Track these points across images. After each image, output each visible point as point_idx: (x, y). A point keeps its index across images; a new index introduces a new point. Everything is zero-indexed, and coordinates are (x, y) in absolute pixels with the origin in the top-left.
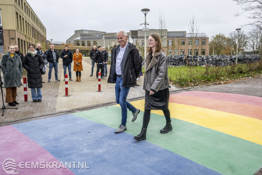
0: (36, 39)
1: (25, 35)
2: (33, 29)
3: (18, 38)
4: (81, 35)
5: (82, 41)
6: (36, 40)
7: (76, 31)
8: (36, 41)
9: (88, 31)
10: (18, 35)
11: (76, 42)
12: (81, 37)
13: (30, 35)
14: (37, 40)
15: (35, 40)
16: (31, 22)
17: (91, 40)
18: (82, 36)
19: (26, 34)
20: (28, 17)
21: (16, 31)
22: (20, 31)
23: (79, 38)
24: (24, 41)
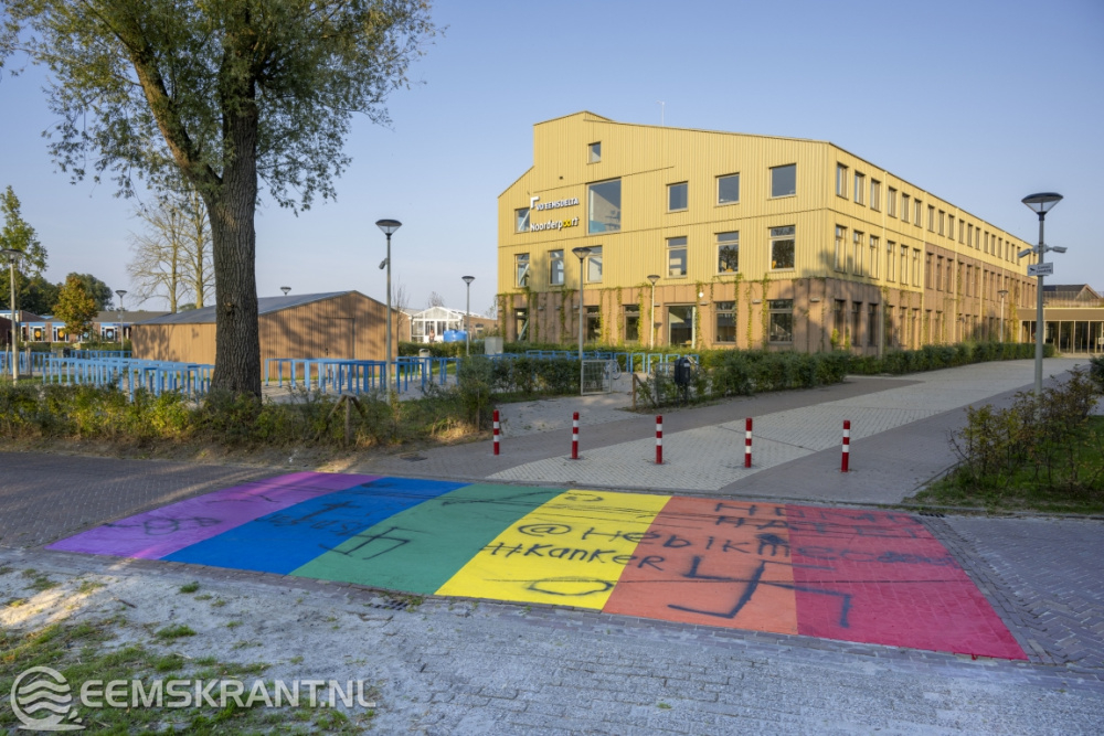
3: (837, 297)
10: (835, 290)
21: (828, 281)
22: (850, 278)
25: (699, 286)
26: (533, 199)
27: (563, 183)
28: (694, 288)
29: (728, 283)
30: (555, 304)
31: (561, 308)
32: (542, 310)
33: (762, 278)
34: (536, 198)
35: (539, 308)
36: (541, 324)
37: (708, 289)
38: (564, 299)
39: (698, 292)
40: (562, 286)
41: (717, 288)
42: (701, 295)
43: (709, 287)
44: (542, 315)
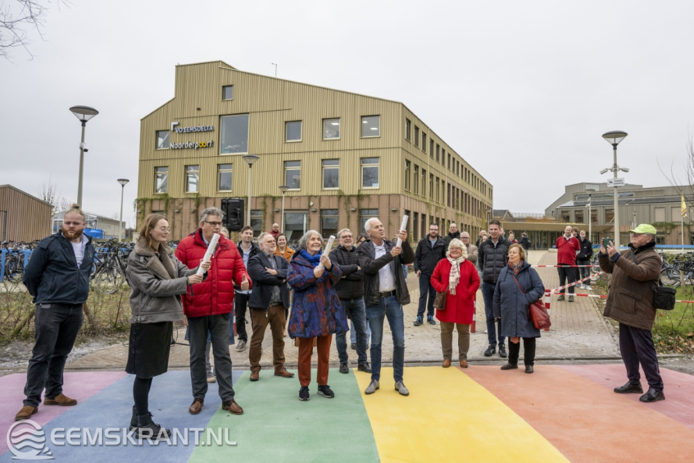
0: (458, 209)
1: (426, 203)
2: (452, 189)
3: (406, 208)
4: (576, 196)
5: (576, 211)
6: (460, 212)
7: (567, 188)
8: (457, 214)
9: (598, 186)
10: (405, 203)
11: (560, 213)
12: (575, 199)
13: (440, 202)
14: (462, 210)
15: (454, 211)
16: (447, 175)
17: (597, 208)
18: (579, 198)
19: (428, 201)
20: (439, 166)
21: (402, 197)
22: (413, 196)
23: (571, 203)
24: (424, 216)
25: (310, 197)
26: (173, 123)
27: (200, 113)
28: (307, 198)
29: (332, 196)
30: (190, 208)
31: (196, 212)
32: (178, 213)
33: (357, 193)
34: (177, 123)
35: (177, 211)
36: (177, 224)
37: (317, 201)
38: (198, 205)
39: (309, 202)
40: (197, 194)
41: (323, 199)
42: (311, 204)
43: (318, 199)
44: (178, 217)
